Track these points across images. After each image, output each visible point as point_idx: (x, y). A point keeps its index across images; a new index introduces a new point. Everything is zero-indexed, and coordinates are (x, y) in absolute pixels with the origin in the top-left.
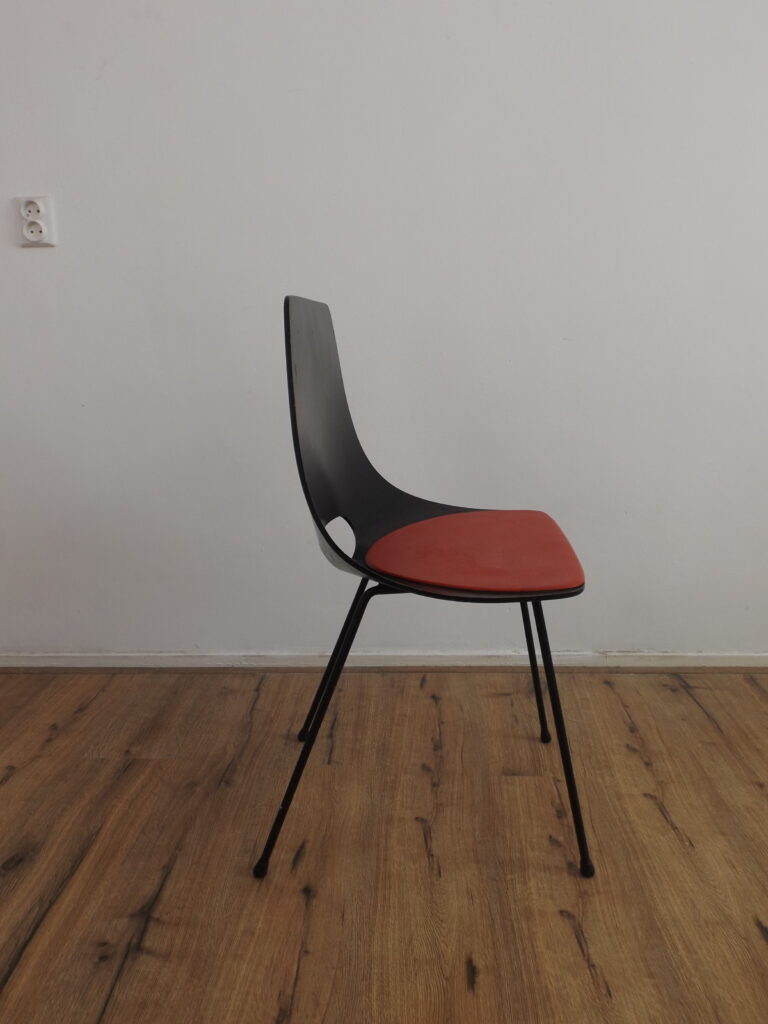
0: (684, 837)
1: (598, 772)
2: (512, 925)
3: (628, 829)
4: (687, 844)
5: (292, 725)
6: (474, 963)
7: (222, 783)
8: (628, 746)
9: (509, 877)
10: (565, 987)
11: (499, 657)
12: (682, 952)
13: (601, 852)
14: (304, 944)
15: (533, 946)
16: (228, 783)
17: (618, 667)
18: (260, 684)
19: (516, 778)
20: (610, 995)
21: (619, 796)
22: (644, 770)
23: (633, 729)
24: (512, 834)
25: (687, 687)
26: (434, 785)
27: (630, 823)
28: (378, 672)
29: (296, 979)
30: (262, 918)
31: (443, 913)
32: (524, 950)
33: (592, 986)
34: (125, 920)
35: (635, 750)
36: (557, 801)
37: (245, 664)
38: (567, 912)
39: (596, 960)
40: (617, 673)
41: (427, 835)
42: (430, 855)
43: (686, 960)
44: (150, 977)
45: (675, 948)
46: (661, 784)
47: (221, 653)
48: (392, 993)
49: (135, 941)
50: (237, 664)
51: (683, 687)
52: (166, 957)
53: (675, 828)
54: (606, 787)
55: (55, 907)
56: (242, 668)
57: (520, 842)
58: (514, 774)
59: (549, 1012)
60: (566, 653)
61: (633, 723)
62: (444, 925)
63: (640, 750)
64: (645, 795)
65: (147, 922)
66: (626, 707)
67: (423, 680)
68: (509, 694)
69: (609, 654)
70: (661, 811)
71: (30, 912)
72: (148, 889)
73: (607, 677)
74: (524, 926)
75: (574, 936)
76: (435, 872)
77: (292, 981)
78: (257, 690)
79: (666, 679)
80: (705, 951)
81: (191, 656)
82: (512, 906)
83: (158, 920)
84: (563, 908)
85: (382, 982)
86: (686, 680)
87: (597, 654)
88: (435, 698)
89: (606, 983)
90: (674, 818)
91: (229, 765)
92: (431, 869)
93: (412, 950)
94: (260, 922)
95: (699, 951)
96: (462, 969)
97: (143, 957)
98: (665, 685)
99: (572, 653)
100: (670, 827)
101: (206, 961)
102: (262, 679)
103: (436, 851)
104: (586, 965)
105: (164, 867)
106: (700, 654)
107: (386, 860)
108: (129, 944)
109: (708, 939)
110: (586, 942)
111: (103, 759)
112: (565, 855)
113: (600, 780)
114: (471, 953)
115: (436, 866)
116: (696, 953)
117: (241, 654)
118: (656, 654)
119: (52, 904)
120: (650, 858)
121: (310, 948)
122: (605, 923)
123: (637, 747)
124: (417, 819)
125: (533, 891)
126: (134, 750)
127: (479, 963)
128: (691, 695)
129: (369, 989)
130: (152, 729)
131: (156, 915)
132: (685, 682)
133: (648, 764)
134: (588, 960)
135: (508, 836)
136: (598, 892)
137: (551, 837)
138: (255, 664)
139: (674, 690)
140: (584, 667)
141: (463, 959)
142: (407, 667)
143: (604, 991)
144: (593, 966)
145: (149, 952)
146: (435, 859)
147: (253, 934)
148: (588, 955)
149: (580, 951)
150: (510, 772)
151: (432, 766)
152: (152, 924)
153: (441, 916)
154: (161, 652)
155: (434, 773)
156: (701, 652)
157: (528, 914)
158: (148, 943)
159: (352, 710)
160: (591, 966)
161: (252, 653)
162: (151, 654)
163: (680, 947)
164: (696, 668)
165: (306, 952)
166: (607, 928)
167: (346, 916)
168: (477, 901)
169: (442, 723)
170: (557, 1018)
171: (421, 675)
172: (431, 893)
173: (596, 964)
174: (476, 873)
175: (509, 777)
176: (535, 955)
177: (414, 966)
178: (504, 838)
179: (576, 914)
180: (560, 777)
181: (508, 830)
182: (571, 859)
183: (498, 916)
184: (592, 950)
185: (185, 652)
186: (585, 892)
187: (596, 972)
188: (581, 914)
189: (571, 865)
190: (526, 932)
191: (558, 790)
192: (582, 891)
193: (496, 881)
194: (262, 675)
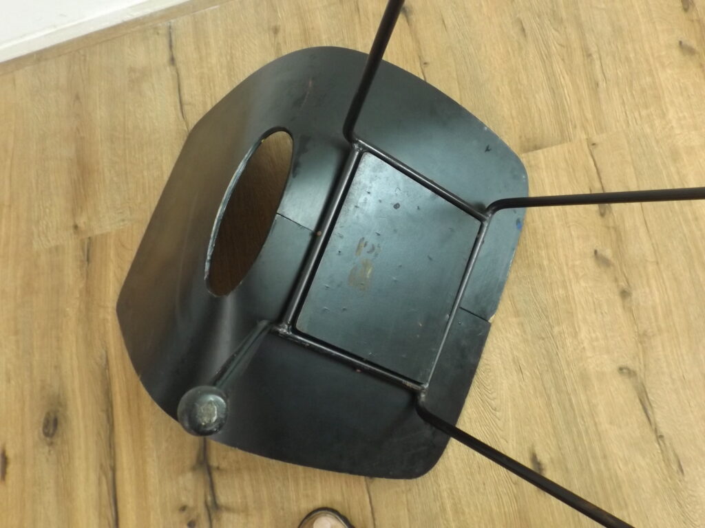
1: (644, 113)
2: (570, 400)
3: (690, 216)
6: (539, 458)
9: (556, 330)
10: (635, 470)
13: (657, 263)
15: (596, 424)
18: (170, 45)
19: (540, 152)
20: (682, 471)
24: (550, 260)
33: (663, 464)
34: (189, 475)
35: (691, 51)
38: (628, 369)
39: (664, 429)
48: (466, 510)
49: (209, 498)
50: (127, 17)
52: (245, 511)
55: (119, 474)
57: (561, 269)
58: (536, 148)
59: (622, 503)
62: (498, 414)
65: (210, 474)
71: (100, 483)
74: (583, 398)
75: (638, 401)
77: (370, 515)
78: (172, 60)
82: (566, 372)
83: (218, 468)
84: (622, 363)
85: (453, 499)
89: (676, 455)
97: (225, 516)
104: (654, 437)
108: (206, 503)
110: (653, 412)
111: (57, 248)
112: (616, 280)
113: (648, 130)
114: (533, 446)
119: (114, 470)
122: (671, 375)
125: (586, 344)
126: (82, 221)
127: (544, 457)
129: (443, 510)
131: (214, 463)
134: (656, 431)
135: (545, 263)
136: (660, 330)
137: (596, 252)
143: (675, 467)
144: (661, 437)
145: (228, 509)
148: (655, 424)
149: (646, 420)
152: (216, 475)
157: (584, 378)
158: (222, 499)
160: (660, 437)
166: (673, 382)
168: (528, 374)
170: (630, 509)
173: (664, 435)
174: (518, 331)
175: (530, 154)
176: (599, 435)
177: (479, 473)
178: (541, 267)
179: (638, 369)
180: (596, 139)
181: (543, 253)
182: (623, 284)
183: (553, 389)
184: (659, 417)
185: (55, 26)
186: (645, 334)
187: (664, 444)
188: (642, 367)
189: (625, 294)
190: (586, 407)
191: (595, 165)
192: (641, 333)
193: (543, 339)
194: (166, 24)
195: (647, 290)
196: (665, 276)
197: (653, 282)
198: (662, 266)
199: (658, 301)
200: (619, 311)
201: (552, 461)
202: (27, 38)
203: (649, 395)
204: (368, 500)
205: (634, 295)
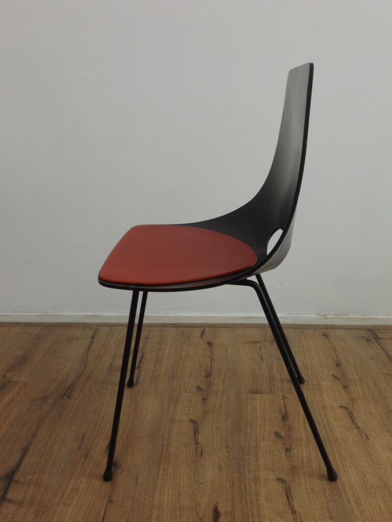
0: (363, 434)
1: (312, 392)
2: (246, 487)
4: (364, 437)
5: (114, 360)
6: (219, 510)
7: (65, 397)
8: (333, 375)
9: (246, 457)
11: (254, 317)
12: (353, 504)
13: (308, 442)
14: (110, 497)
15: (257, 500)
16: (69, 397)
17: (333, 325)
18: (95, 333)
19: (258, 395)
21: (324, 407)
22: (342, 391)
23: (338, 365)
24: (251, 431)
25: (377, 338)
26: (204, 399)
27: (328, 424)
28: (173, 327)
29: (103, 519)
30: (84, 481)
31: (201, 479)
32: (251, 503)
35: (338, 378)
36: (284, 410)
37: (86, 321)
38: (282, 479)
39: (297, 508)
40: (332, 328)
41: (196, 431)
42: (197, 443)
43: (355, 509)
44: (10, 516)
45: (349, 502)
46: (353, 400)
47: (69, 314)
50: (80, 321)
51: (374, 338)
52: (21, 504)
53: (358, 427)
54: (316, 402)
56: (83, 324)
57: (256, 435)
58: (257, 393)
60: (299, 316)
61: (338, 361)
62: (201, 486)
63: (341, 379)
64: (341, 407)
65: (10, 482)
66: (335, 351)
67: (203, 332)
68: (259, 342)
69: (327, 316)
70: (350, 416)
72: (12, 462)
73: (325, 331)
74: (253, 487)
75: (285, 494)
76: (199, 454)
78: (93, 337)
79: (364, 333)
80: (368, 504)
81: (50, 315)
82: (247, 475)
83: (17, 481)
84: (279, 476)
86: (376, 333)
87: (319, 316)
88: (209, 344)
90: (358, 422)
91: (71, 385)
92: (196, 451)
93: (180, 502)
94: (83, 484)
95: (364, 504)
96: (210, 513)
97: (6, 504)
98: (363, 337)
99: (303, 316)
100: (355, 427)
101: (46, 507)
102: (97, 330)
103: (200, 441)
104: (290, 511)
105: (23, 449)
106: (388, 317)
107: (168, 446)
109: (371, 496)
110: (292, 500)
112: (284, 444)
113: (313, 397)
114: (217, 504)
115: (200, 450)
116: (362, 505)
117: (84, 314)
118: (358, 317)
120: (340, 446)
121: (114, 499)
122: (306, 486)
123: (339, 376)
124: (190, 420)
125: (261, 466)
126: (8, 375)
127: (222, 510)
128: (379, 344)
130: (22, 361)
131: (16, 478)
132: (376, 335)
133: (345, 387)
134: (292, 509)
135: (249, 431)
136: (303, 467)
137: (276, 432)
138: (92, 321)
139: (368, 340)
140: (311, 325)
141: (212, 507)
142: (193, 324)
144: (295, 512)
145: (10, 501)
146: (200, 446)
147: (78, 490)
148: (293, 505)
149: (287, 503)
150: (255, 392)
151: (203, 387)
152: (13, 484)
153: (200, 481)
154: (30, 312)
155: (204, 392)
156: (388, 315)
157: (257, 480)
158: (10, 495)
159: (154, 351)
160: (293, 512)
161: (90, 314)
162: (23, 314)
163: (352, 501)
164: (384, 326)
165: (111, 502)
166: (307, 489)
167: (138, 480)
168: (225, 472)
169: (213, 360)
171: (202, 329)
172: (195, 467)
173: (297, 511)
174: (225, 454)
175: (253, 395)
176: (258, 505)
177: (180, 511)
178: (246, 433)
179: (288, 480)
180: (287, 395)
181: (249, 428)
182: (288, 446)
183: (237, 481)
184: (295, 503)
185: (46, 313)
186: (295, 467)
187: (296, 516)
188: (290, 480)
189: (287, 450)
190: (254, 491)
191: (284, 403)
192: (293, 466)
193: (238, 459)
194: (97, 328)
195: (300, 451)
196: (310, 447)
197: (304, 449)
198: (310, 443)
199: (305, 455)
200: (283, 456)
201: (226, 512)
202: (30, 314)
203: (292, 493)
204: (103, 512)
205: (293, 451)
